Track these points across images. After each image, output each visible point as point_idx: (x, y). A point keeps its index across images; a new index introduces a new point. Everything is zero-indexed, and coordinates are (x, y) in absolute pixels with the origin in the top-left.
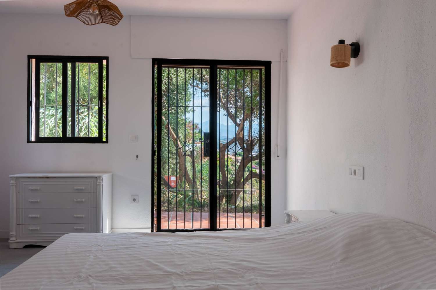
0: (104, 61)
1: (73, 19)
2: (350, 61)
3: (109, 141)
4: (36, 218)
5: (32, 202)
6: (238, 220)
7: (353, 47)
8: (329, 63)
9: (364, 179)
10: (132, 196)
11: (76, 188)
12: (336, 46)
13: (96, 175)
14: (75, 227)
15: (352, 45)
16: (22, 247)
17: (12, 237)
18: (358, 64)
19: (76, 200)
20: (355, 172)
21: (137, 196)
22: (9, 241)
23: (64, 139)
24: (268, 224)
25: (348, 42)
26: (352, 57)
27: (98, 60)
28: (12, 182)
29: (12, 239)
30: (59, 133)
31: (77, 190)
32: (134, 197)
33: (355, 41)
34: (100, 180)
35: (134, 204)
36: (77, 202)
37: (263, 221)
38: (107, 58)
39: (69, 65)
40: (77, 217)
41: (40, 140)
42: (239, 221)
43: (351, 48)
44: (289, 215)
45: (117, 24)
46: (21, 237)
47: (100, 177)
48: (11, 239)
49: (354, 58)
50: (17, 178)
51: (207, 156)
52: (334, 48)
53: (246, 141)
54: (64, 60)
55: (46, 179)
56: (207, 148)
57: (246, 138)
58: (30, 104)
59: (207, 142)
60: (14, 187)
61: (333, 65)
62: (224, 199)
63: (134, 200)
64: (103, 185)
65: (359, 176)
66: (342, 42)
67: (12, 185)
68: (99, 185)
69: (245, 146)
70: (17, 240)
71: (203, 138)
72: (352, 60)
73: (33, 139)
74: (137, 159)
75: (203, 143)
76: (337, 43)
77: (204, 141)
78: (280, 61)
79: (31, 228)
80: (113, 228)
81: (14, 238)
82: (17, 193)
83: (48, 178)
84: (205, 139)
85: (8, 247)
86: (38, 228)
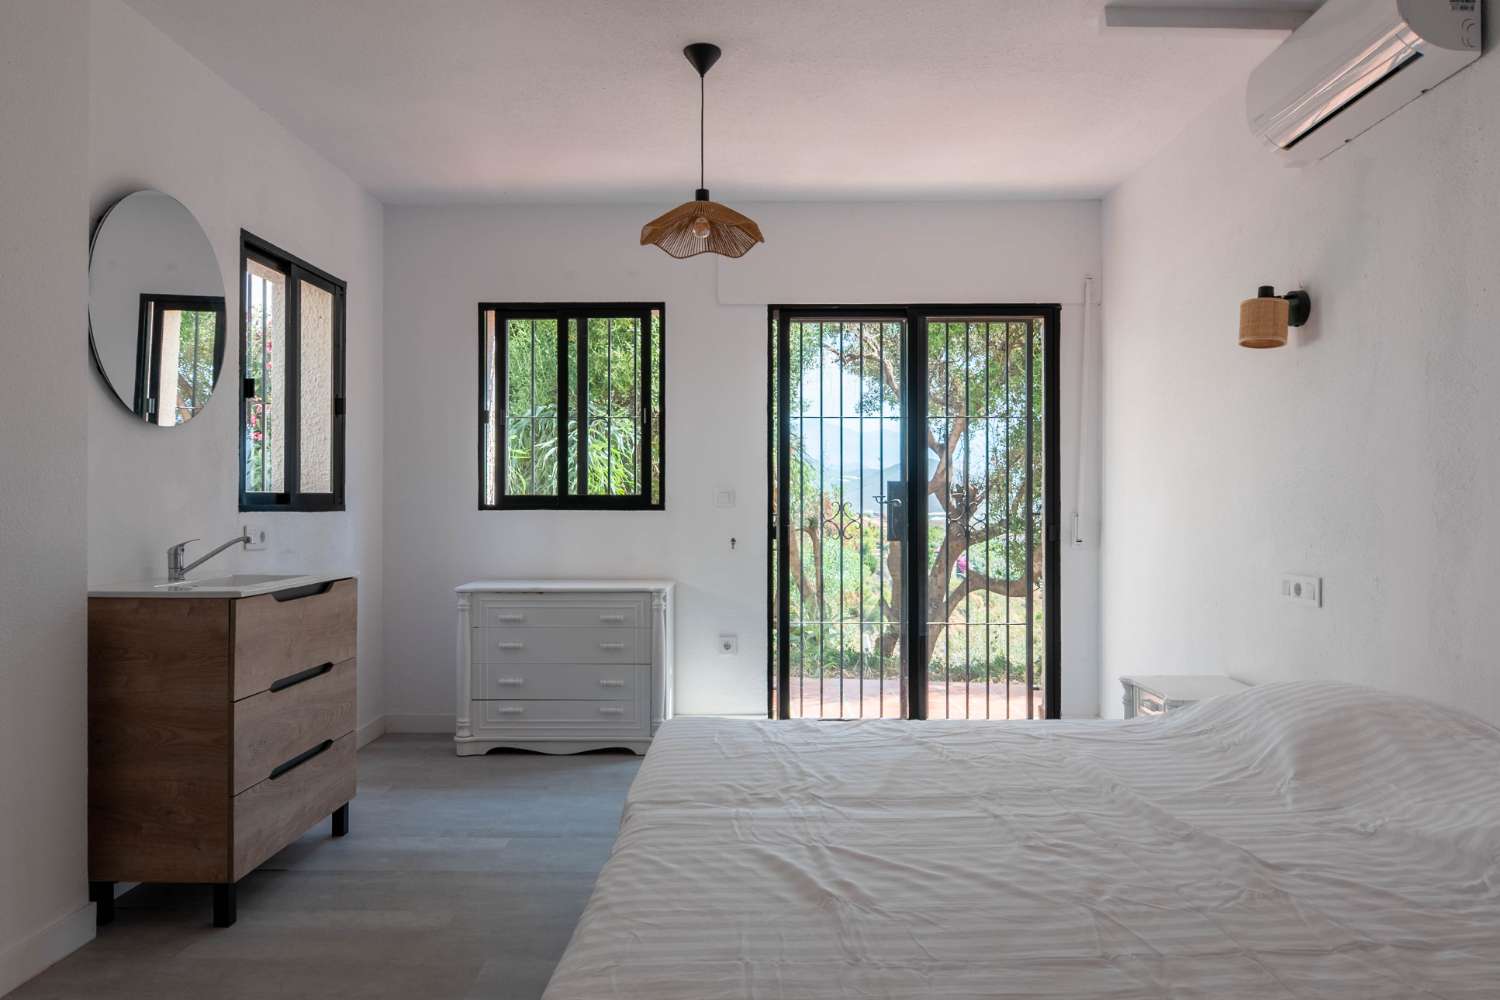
0: (653, 311)
1: (651, 247)
2: (1285, 337)
3: (667, 504)
4: (514, 685)
5: (506, 649)
6: (973, 700)
7: (1295, 302)
8: (1236, 339)
9: (1321, 604)
10: (722, 636)
11: (603, 617)
12: (1253, 300)
13: (651, 586)
14: (603, 709)
15: (1290, 296)
16: (484, 753)
17: (461, 728)
18: (1306, 340)
19: (605, 645)
20: (1298, 590)
21: (734, 636)
22: (456, 739)
23: (562, 501)
24: (1053, 710)
25: (1281, 290)
26: (1290, 324)
27: (640, 310)
28: (462, 602)
29: (463, 735)
30: (552, 488)
31: (607, 621)
32: (726, 639)
33: (1296, 289)
34: (659, 597)
35: (727, 656)
36: (608, 649)
37: (1039, 701)
38: (661, 306)
39: (573, 323)
40: (608, 686)
41: (506, 502)
42: (978, 702)
43: (1290, 306)
44: (1132, 686)
45: (741, 255)
46: (480, 730)
47: (659, 592)
48: (460, 733)
49: (1297, 326)
50: (473, 593)
51: (896, 540)
52: (1247, 307)
53: (955, 490)
54: (560, 312)
55: (539, 596)
56: (896, 521)
57: (956, 480)
58: (483, 417)
59: (895, 505)
60: (467, 614)
61: (1244, 344)
62: (898, 643)
63: (727, 647)
64: (665, 611)
65: (1307, 600)
66: (1266, 292)
67: (463, 610)
68: (658, 611)
69: (953, 502)
70: (472, 736)
71: (885, 493)
72: (1292, 330)
73: (490, 498)
74: (733, 548)
75: (885, 506)
76: (1255, 295)
77: (889, 503)
78: (1083, 305)
79: (504, 710)
80: (678, 712)
81: (466, 733)
82: (474, 628)
83: (541, 593)
84: (890, 497)
85: (453, 752)
86: (521, 709)
